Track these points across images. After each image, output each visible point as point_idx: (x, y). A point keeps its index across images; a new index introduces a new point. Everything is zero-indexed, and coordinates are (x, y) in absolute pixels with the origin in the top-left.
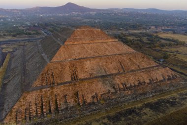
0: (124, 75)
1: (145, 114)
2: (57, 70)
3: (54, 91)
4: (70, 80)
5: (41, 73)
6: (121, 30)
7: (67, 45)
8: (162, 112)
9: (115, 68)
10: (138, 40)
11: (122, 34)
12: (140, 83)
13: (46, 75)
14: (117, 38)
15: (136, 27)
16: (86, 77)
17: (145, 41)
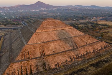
0: (77, 49)
1: (90, 70)
2: (31, 50)
3: (30, 63)
4: (40, 56)
5: (21, 52)
6: (74, 20)
7: (38, 33)
8: (100, 67)
9: (71, 46)
10: (85, 27)
11: (75, 23)
12: (87, 53)
13: (24, 53)
14: (72, 26)
15: (84, 18)
16: (51, 53)
17: (90, 27)
